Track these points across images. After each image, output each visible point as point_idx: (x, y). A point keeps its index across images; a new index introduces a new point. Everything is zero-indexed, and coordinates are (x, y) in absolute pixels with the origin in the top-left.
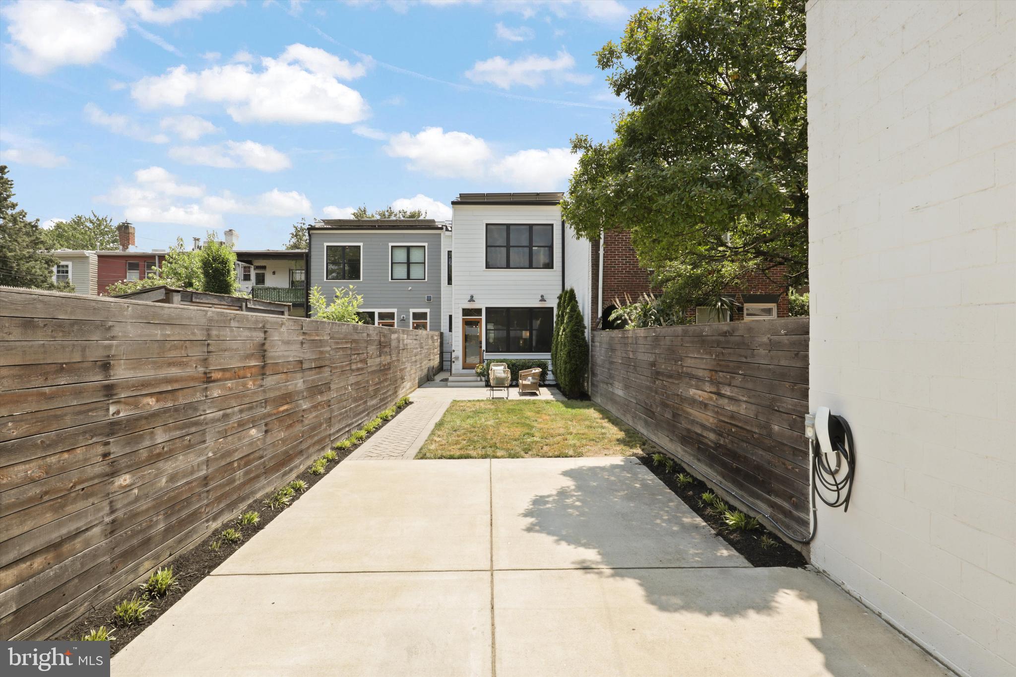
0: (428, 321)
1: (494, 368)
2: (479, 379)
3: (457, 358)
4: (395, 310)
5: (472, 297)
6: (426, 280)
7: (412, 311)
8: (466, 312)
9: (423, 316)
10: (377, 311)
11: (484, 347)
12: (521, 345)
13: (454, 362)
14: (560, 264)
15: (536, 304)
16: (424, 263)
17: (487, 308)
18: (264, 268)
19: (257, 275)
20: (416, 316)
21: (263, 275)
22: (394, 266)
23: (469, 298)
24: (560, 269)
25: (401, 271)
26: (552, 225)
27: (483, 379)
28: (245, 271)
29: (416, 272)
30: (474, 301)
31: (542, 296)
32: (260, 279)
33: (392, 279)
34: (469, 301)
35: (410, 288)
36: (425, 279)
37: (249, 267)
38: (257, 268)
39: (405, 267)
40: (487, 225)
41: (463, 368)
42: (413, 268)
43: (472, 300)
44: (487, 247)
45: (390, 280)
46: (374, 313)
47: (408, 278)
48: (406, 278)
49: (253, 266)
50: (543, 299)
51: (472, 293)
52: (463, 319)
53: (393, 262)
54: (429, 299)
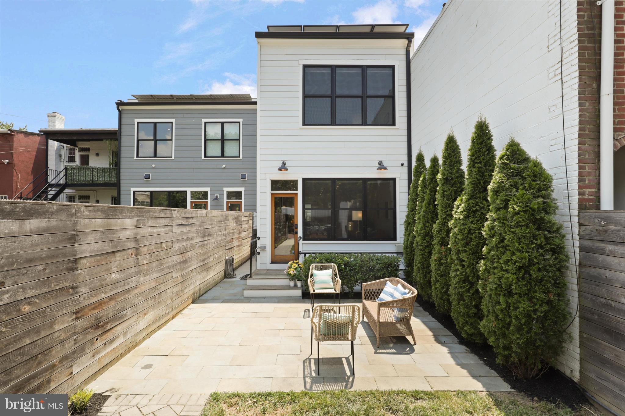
0: (243, 201)
1: (315, 272)
2: (292, 284)
3: (263, 248)
4: (208, 189)
5: (284, 164)
6: (241, 157)
7: (226, 190)
8: (276, 185)
9: (238, 195)
10: (189, 190)
11: (300, 233)
12: (350, 230)
13: (259, 253)
14: (405, 120)
15: (373, 173)
16: (239, 140)
17: (304, 180)
18: (88, 150)
19: (81, 156)
20: (230, 195)
21: (87, 157)
22: (209, 143)
23: (280, 165)
24: (405, 126)
25: (214, 149)
26: (392, 67)
27: (299, 284)
28: (70, 153)
29: (231, 149)
30: (287, 170)
31: (380, 163)
32: (85, 160)
33: (205, 156)
34: (280, 169)
35: (224, 166)
36: (239, 157)
37: (74, 149)
38: (81, 150)
39: (219, 144)
40: (305, 67)
41: (272, 262)
42: (227, 145)
43: (283, 167)
44: (305, 97)
45: (203, 158)
46: (186, 192)
47: (223, 155)
48: (220, 155)
49: (77, 148)
50: (381, 166)
51: (284, 159)
52: (272, 194)
53: (207, 139)
54: (244, 177)
